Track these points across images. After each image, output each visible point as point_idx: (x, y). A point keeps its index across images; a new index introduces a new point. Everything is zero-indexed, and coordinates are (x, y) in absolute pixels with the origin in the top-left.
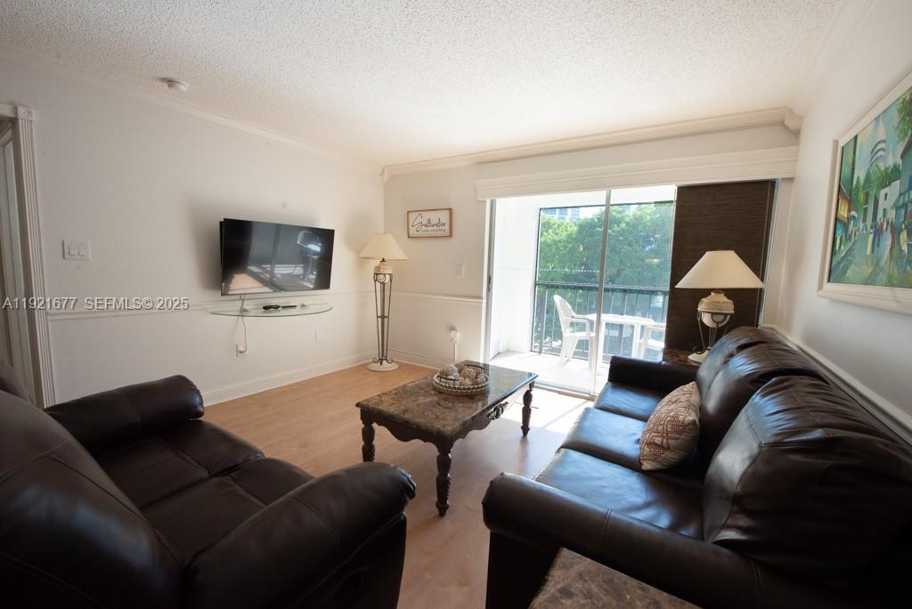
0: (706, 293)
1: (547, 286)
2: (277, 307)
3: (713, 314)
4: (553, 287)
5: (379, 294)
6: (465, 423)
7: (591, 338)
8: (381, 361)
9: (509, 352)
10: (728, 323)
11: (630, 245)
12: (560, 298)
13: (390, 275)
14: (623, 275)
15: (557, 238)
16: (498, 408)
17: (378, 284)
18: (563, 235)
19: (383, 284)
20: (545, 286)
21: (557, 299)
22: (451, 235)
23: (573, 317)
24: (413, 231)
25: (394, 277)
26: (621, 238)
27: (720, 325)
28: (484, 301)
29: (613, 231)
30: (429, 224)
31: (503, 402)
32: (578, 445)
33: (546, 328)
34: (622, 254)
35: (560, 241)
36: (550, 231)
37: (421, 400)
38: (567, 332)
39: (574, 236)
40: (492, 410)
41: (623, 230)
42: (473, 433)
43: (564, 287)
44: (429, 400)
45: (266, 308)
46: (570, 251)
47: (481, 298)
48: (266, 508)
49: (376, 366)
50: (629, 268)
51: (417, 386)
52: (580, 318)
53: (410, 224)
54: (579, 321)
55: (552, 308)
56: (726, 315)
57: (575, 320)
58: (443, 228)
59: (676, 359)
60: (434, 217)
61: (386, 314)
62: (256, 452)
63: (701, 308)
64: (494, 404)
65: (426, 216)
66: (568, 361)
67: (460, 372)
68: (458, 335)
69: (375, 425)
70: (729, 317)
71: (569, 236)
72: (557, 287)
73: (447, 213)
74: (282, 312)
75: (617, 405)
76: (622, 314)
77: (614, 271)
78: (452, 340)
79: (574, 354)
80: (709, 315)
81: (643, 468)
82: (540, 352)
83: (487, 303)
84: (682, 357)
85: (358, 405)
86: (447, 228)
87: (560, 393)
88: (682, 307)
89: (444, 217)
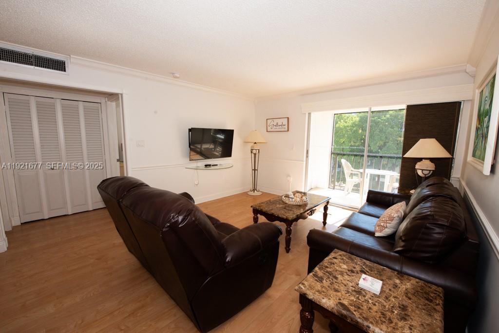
0: (420, 159)
1: (338, 154)
2: (210, 165)
3: (423, 170)
4: (341, 154)
5: (253, 159)
6: (297, 215)
7: (361, 182)
8: (254, 190)
9: (317, 188)
10: (432, 174)
11: (392, 128)
12: (345, 160)
13: (259, 150)
14: (387, 146)
15: (346, 125)
16: (312, 212)
17: (253, 155)
18: (350, 123)
19: (255, 154)
20: (337, 154)
21: (343, 161)
22: (288, 131)
23: (352, 171)
24: (269, 129)
25: (260, 151)
26: (387, 124)
27: (427, 176)
28: (305, 163)
29: (382, 120)
30: (277, 125)
31: (314, 209)
32: (347, 225)
33: (337, 176)
34: (387, 133)
35: (348, 126)
36: (342, 121)
37: (278, 206)
38: (348, 178)
39: (357, 123)
40: (309, 211)
41: (388, 119)
42: (300, 220)
43: (349, 155)
44: (281, 206)
45: (206, 166)
46: (354, 132)
47: (303, 161)
48: (228, 237)
49: (252, 193)
50: (391, 141)
51: (275, 200)
52: (355, 171)
53: (268, 125)
54: (356, 173)
55: (340, 166)
56: (430, 171)
57: (353, 172)
58: (285, 127)
59: (403, 192)
60: (280, 122)
61: (256, 168)
62: (218, 221)
63: (417, 167)
64: (310, 209)
65: (276, 121)
66: (349, 193)
67: (294, 195)
68: (291, 178)
69: (259, 215)
70: (431, 172)
71: (354, 123)
72: (344, 155)
73: (287, 119)
74: (212, 167)
75: (368, 212)
76: (379, 169)
77: (382, 143)
78: (288, 181)
79: (353, 190)
80: (421, 171)
81: (376, 235)
82: (334, 189)
83: (306, 163)
84: (407, 191)
85: (252, 207)
86: (286, 127)
87: (343, 208)
88: (408, 166)
89: (285, 121)
